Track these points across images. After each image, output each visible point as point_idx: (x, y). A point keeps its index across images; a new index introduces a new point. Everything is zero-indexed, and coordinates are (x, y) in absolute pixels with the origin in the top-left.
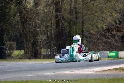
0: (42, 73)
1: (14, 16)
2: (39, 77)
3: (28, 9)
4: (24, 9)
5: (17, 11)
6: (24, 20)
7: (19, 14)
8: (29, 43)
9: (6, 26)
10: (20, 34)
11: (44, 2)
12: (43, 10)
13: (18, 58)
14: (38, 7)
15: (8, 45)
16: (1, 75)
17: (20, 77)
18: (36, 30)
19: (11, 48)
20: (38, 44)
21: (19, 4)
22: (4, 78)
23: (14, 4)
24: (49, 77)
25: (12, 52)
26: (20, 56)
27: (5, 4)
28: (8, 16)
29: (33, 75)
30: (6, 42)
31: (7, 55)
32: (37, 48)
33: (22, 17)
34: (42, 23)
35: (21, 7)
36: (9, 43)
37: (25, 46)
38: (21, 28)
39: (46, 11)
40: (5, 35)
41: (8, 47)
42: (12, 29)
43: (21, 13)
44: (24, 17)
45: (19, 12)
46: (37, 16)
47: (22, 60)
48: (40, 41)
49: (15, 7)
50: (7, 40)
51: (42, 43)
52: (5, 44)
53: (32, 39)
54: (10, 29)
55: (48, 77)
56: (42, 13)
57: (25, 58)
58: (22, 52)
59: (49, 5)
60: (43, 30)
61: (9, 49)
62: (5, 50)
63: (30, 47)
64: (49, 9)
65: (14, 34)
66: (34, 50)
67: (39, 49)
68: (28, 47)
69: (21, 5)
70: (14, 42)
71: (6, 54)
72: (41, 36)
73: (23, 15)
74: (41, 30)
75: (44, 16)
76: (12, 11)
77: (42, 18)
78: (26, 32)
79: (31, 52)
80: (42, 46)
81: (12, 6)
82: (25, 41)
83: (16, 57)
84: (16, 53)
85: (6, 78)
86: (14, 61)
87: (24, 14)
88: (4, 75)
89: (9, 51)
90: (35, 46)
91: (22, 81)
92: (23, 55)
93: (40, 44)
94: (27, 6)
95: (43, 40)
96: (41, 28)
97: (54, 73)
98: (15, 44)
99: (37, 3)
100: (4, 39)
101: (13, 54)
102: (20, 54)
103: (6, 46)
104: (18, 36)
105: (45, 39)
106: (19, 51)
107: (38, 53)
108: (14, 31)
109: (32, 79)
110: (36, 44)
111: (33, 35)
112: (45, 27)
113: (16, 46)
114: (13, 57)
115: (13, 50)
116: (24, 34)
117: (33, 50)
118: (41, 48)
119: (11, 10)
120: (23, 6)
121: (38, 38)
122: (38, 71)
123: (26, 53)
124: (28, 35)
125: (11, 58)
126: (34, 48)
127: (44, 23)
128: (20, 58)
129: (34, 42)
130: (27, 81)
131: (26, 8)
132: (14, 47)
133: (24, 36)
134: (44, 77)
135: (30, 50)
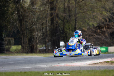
0: (39, 66)
1: (12, 14)
2: (36, 69)
3: (25, 8)
4: (21, 7)
5: (15, 9)
6: (21, 18)
7: (17, 12)
8: (26, 39)
9: (5, 23)
10: (18, 31)
11: (40, 1)
12: (39, 9)
13: (16, 53)
14: (34, 6)
15: (6, 40)
16: (1, 67)
17: (19, 69)
18: (33, 27)
19: (9, 44)
20: (34, 40)
21: (16, 3)
22: (4, 70)
23: (12, 3)
24: (46, 69)
25: (10, 47)
26: (17, 50)
27: (4, 3)
28: (6, 14)
29: (31, 67)
30: (5, 37)
31: (6, 49)
32: (33, 43)
33: (19, 15)
34: (38, 21)
35: (19, 6)
36: (7, 38)
37: (23, 41)
38: (18, 25)
39: (41, 9)
40: (4, 32)
41: (6, 42)
42: (10, 26)
43: (18, 11)
44: (22, 15)
45: (17, 10)
46: (33, 14)
47: (20, 54)
48: (36, 37)
49: (13, 5)
50: (5, 36)
51: (38, 39)
52: (4, 39)
53: (29, 35)
54: (9, 26)
55: (44, 69)
56: (38, 12)
57: (22, 53)
58: (20, 47)
59: (44, 4)
60: (38, 27)
61: (7, 45)
62: (3, 45)
63: (27, 43)
64: (44, 8)
65: (12, 31)
66: (31, 45)
67: (35, 44)
68: (25, 43)
69: (19, 4)
70: (12, 38)
71: (4, 48)
72: (37, 32)
73: (20, 13)
74: (37, 27)
75: (40, 14)
76: (11, 9)
77: (38, 16)
78: (23, 29)
79: (28, 47)
80: (37, 42)
81: (11, 5)
82: (22, 36)
83: (14, 51)
84: (14, 48)
85: (5, 69)
86: (12, 55)
87: (22, 12)
88: (3, 67)
89: (7, 46)
90: (31, 41)
91: (21, 72)
92: (20, 50)
93: (36, 40)
94: (24, 4)
95: (39, 36)
96: (37, 26)
97: (50, 65)
98: (13, 40)
99: (33, 3)
100: (3, 35)
101: (11, 49)
102: (17, 49)
103: (4, 41)
104: (16, 32)
105: (40, 36)
106: (17, 46)
107: (34, 48)
108: (12, 28)
109: (30, 71)
110: (32, 40)
111: (29, 31)
112: (41, 24)
113: (14, 42)
114: (11, 52)
115: (11, 45)
116: (21, 31)
117: (29, 45)
118: (37, 44)
119: (9, 8)
120: (21, 5)
121: (35, 34)
122: (35, 63)
123: (23, 48)
124: (25, 32)
125: (9, 52)
126: (30, 44)
127: (40, 21)
128: (18, 52)
129: (30, 37)
130: (25, 73)
131: (24, 7)
132: (12, 43)
133: (21, 32)
134: (41, 69)
135: (27, 46)
